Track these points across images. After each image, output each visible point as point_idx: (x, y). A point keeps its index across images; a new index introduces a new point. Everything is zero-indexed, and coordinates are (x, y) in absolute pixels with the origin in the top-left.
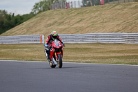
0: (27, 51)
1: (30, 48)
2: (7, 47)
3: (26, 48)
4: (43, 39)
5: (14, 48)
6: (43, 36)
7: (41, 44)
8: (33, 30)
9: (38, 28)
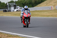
0: (46, 13)
1: (47, 12)
2: (38, 11)
3: (46, 12)
4: (53, 8)
5: (41, 12)
6: (53, 7)
7: (52, 10)
8: (49, 4)
9: (51, 3)
